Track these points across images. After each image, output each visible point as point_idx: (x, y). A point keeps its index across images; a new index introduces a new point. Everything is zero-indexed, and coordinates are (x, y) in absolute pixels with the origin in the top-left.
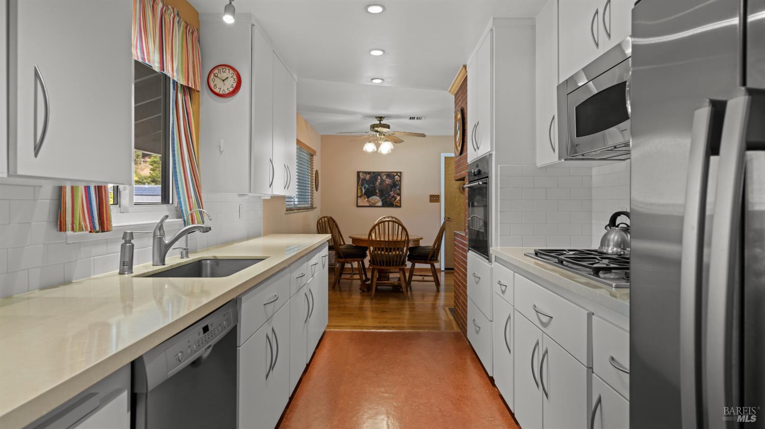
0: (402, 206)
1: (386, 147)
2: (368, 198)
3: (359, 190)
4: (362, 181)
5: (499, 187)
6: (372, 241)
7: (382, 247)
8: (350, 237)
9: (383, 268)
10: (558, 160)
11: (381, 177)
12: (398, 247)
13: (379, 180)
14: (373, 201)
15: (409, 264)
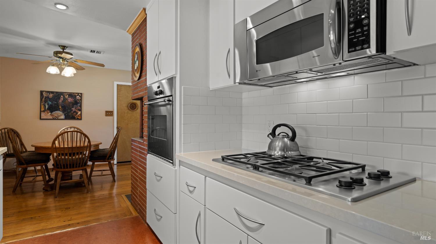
0: (82, 119)
1: (69, 72)
2: (51, 112)
3: (42, 106)
4: (45, 99)
5: (182, 104)
6: (56, 148)
7: (66, 152)
8: (32, 146)
9: (67, 170)
10: (233, 84)
11: (64, 97)
12: (81, 151)
13: (62, 99)
14: (56, 115)
15: (90, 163)
